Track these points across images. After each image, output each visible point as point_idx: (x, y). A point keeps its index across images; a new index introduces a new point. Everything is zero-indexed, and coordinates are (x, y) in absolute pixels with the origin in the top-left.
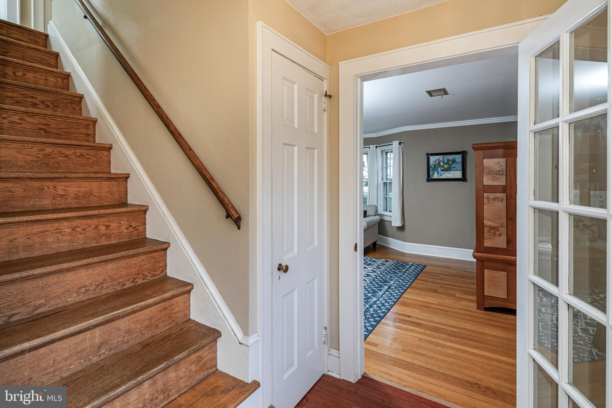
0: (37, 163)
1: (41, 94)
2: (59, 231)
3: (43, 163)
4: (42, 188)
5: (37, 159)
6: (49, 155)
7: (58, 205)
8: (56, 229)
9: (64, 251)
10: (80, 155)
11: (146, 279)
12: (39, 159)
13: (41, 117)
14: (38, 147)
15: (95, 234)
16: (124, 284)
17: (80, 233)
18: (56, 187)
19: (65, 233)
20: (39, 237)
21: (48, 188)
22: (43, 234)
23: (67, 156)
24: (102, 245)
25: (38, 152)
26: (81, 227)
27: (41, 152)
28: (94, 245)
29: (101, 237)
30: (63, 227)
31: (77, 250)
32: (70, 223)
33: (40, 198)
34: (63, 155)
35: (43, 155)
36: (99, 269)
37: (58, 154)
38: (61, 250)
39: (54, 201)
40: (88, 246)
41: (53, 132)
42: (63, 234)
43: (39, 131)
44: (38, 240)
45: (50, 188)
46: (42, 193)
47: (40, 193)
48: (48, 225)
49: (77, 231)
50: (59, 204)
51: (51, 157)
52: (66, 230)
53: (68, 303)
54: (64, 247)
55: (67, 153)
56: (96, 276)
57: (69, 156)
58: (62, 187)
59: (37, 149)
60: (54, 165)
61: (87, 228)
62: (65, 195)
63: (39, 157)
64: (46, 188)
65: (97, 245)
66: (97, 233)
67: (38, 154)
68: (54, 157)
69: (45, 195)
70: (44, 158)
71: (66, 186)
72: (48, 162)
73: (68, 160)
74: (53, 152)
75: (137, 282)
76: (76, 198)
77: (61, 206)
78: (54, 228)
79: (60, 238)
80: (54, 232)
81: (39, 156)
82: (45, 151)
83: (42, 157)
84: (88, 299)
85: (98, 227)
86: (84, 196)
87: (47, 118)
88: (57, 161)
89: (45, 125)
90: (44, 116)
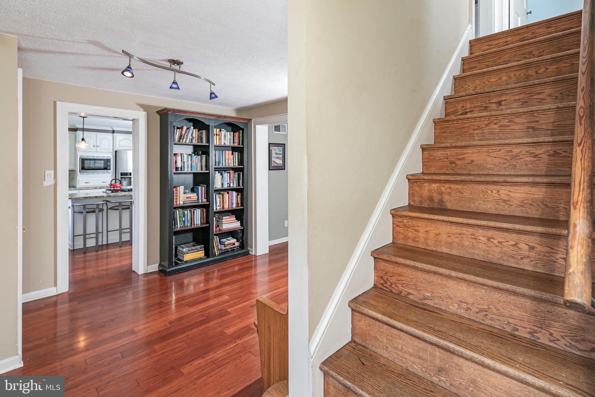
0: (505, 165)
1: (548, 86)
2: (474, 237)
3: (510, 165)
4: (486, 192)
5: (505, 161)
6: (516, 156)
7: (501, 211)
8: (472, 234)
9: (479, 259)
10: (553, 153)
11: (556, 344)
12: (507, 161)
13: (529, 115)
14: (506, 149)
15: (514, 252)
16: (517, 330)
17: (496, 246)
18: (499, 191)
19: (480, 241)
20: (457, 237)
21: (492, 192)
22: (460, 236)
23: (537, 155)
24: (523, 270)
25: (506, 154)
26: (497, 239)
27: (508, 154)
28: (513, 265)
29: (522, 258)
30: (478, 235)
31: (492, 263)
32: (485, 232)
33: (484, 201)
34: (532, 155)
35: (510, 156)
36: (481, 292)
37: (526, 155)
38: (476, 257)
39: (497, 206)
40: (505, 263)
41: (542, 129)
42: (478, 241)
43: (527, 130)
44: (456, 240)
45: (493, 192)
46: (486, 196)
47: (484, 196)
48: (465, 229)
49: (492, 242)
50: (503, 210)
51: (518, 158)
52: (481, 238)
53: (450, 310)
54: (479, 255)
55: (537, 152)
56: (478, 298)
57: (540, 156)
58: (506, 192)
59: (505, 151)
60: (521, 167)
61: (504, 242)
62: (509, 201)
63: (506, 159)
64: (489, 192)
65: (517, 266)
66: (517, 251)
67: (505, 156)
68: (521, 158)
69: (489, 198)
70: (511, 159)
71: (510, 191)
72: (515, 163)
73: (538, 160)
74: (521, 152)
75: (539, 338)
76: (522, 206)
77: (504, 212)
78: (470, 233)
79: (475, 244)
80: (470, 236)
81: (506, 157)
82: (512, 152)
83: (508, 158)
84: (470, 319)
85: (518, 245)
86: (531, 204)
87: (535, 114)
88: (525, 162)
89: (534, 122)
90: (532, 113)
